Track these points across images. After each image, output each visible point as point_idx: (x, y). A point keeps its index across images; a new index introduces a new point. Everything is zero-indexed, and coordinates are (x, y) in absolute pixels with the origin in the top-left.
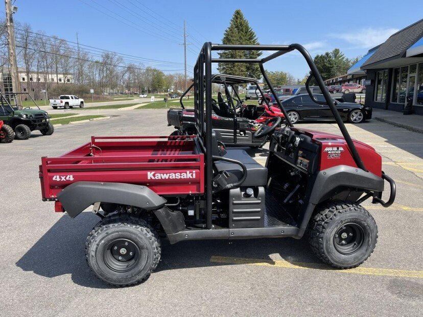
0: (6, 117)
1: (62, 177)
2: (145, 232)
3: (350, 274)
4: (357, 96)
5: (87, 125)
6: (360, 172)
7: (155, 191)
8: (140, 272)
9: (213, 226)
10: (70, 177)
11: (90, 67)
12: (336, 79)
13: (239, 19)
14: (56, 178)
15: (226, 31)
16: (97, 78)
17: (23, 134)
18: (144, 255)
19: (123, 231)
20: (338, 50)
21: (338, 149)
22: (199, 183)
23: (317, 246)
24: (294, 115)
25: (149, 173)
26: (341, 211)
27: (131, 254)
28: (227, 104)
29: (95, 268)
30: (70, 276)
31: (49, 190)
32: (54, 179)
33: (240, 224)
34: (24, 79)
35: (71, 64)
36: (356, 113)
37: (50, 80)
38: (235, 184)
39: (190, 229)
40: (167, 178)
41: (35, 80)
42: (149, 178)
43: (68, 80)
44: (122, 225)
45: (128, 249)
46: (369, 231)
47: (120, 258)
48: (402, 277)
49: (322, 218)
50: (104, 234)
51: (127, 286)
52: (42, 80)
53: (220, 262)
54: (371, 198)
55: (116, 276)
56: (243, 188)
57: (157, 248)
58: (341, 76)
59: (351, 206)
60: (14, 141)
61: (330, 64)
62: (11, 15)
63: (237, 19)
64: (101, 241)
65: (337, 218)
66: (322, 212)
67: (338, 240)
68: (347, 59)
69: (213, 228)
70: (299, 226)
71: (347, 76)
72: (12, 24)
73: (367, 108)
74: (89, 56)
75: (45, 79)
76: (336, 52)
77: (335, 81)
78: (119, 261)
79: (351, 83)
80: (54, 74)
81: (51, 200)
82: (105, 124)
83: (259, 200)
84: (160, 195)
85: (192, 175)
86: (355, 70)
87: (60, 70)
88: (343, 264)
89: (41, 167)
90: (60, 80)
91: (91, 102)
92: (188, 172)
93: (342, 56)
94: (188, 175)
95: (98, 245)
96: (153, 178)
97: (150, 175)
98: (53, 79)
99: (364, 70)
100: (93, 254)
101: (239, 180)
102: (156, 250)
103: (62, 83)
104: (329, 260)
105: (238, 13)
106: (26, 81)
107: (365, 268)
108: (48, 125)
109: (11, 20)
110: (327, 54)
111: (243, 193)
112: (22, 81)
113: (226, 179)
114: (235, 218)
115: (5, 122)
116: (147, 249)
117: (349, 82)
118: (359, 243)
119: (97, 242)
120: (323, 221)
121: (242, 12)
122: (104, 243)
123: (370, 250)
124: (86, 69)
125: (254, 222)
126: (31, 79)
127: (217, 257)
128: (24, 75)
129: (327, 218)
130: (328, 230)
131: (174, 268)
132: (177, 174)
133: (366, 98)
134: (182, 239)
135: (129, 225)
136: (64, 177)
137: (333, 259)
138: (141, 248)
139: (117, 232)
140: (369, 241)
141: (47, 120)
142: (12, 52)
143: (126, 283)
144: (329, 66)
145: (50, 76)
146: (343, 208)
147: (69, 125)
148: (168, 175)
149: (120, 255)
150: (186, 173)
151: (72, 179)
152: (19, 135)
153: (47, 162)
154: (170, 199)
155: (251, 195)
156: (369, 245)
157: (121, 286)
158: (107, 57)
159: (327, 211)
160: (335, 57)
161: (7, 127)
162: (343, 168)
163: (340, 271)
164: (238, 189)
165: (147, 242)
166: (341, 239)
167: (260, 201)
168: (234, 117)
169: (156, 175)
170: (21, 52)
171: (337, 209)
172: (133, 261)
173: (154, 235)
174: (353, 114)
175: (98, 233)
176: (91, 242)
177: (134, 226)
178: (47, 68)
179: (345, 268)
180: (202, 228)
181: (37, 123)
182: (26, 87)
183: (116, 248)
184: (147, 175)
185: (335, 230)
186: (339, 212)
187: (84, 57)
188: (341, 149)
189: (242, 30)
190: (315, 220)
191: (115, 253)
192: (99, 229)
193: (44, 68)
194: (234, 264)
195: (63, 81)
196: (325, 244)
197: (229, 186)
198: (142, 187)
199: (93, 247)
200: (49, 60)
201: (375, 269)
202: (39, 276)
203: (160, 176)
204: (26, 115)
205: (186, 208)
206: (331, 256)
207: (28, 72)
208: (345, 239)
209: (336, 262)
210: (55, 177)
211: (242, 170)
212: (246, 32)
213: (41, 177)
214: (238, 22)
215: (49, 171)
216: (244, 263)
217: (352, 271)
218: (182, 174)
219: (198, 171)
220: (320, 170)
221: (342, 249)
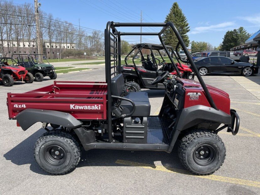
0: (30, 68)
1: (19, 105)
2: (69, 142)
3: (204, 179)
4: (250, 58)
5: (78, 74)
6: (212, 110)
7: (75, 117)
8: (66, 167)
9: (114, 141)
10: (24, 106)
11: (85, 40)
12: (240, 47)
13: (176, 8)
14: (16, 106)
15: (167, 16)
16: (89, 46)
17: (39, 78)
18: (68, 156)
19: (55, 141)
20: (243, 27)
21: (197, 94)
22: (103, 113)
23: (182, 159)
24: (205, 70)
25: (71, 105)
26: (198, 136)
27: (62, 155)
29: (39, 162)
30: (29, 165)
31: (13, 113)
32: (15, 106)
33: (130, 140)
34: (48, 46)
35: (75, 38)
36: (248, 69)
37: (63, 47)
38: (127, 115)
39: (99, 142)
40: (82, 108)
41: (54, 47)
42: (71, 108)
43: (73, 47)
44: (55, 137)
45: (61, 151)
46: (219, 151)
47: (55, 157)
48: (240, 185)
49: (186, 140)
50: (44, 142)
51: (58, 174)
52: (58, 47)
53: (121, 163)
55: (51, 168)
56: (133, 118)
57: (76, 152)
58: (244, 45)
59: (207, 133)
60: (34, 82)
61: (237, 37)
62: (37, 8)
63: (174, 8)
64: (42, 146)
65: (196, 141)
66: (187, 136)
67: (198, 155)
68: (248, 34)
70: (169, 145)
71: (247, 45)
72: (38, 14)
73: (255, 67)
74: (85, 33)
75: (60, 47)
76: (241, 29)
77: (239, 48)
78: (55, 158)
79: (250, 49)
80: (65, 43)
81: (13, 119)
82: (88, 73)
83: (143, 125)
84: (78, 120)
85: (98, 108)
86: (250, 41)
87: (68, 41)
88: (199, 172)
89: (7, 98)
90: (68, 47)
91: (85, 60)
92: (96, 105)
93: (245, 32)
94: (95, 107)
95: (40, 148)
96: (74, 108)
97: (72, 106)
98: (64, 47)
99: (256, 41)
100: (37, 153)
101: (131, 112)
102: (76, 154)
103: (69, 49)
104: (189, 169)
105: (175, 6)
106: (49, 47)
107: (216, 176)
108: (53, 73)
109: (37, 11)
110: (235, 30)
111: (133, 120)
112: (47, 47)
113: (121, 112)
114: (127, 137)
115: (29, 71)
116: (70, 152)
117: (249, 49)
118: (212, 159)
119: (40, 147)
120: (187, 142)
121: (178, 4)
122: (44, 147)
123: (219, 164)
124: (83, 41)
125: (140, 140)
126: (52, 47)
127: (120, 160)
128: (48, 44)
129: (189, 140)
130: (189, 149)
131: (92, 165)
132: (88, 107)
133: (258, 60)
134: (92, 148)
135: (59, 137)
136: (21, 105)
137: (192, 168)
138: (67, 152)
139: (52, 141)
140: (219, 158)
141: (53, 71)
142: (38, 30)
143: (58, 173)
144: (236, 38)
145: (63, 44)
146: (201, 134)
147: (67, 74)
148: (83, 107)
149: (55, 155)
150: (95, 106)
151: (25, 107)
152: (37, 79)
153: (11, 96)
154: (84, 122)
155: (139, 122)
156: (219, 161)
157: (55, 175)
158: (95, 33)
159: (190, 136)
160: (240, 32)
161: (30, 74)
162: (202, 107)
163: (198, 176)
164: (130, 118)
165: (70, 148)
166: (200, 155)
167: (144, 126)
168: (156, 71)
169: (76, 106)
170: (47, 31)
171: (196, 135)
172: (63, 159)
173: (75, 144)
174: (245, 70)
175: (41, 141)
176: (36, 146)
177: (62, 138)
178: (61, 40)
179: (202, 175)
180: (106, 142)
181: (47, 72)
182: (49, 51)
183: (53, 151)
184: (70, 106)
185: (194, 148)
186: (197, 137)
187: (82, 34)
188: (199, 94)
189: (177, 15)
190: (182, 141)
191: (52, 154)
192: (41, 138)
193: (59, 40)
194: (130, 166)
195: (70, 48)
196: (186, 157)
197: (123, 115)
198: (66, 114)
199: (37, 149)
200: (63, 35)
201: (222, 177)
202: (13, 164)
203: (78, 107)
204: (41, 67)
205: (97, 128)
206: (191, 166)
207: (50, 43)
208: (203, 155)
209: (194, 170)
210: (15, 105)
211: (132, 105)
212: (180, 17)
213: (8, 104)
214: (175, 10)
215: (12, 101)
216: (136, 166)
217: (207, 177)
218: (92, 107)
219: (102, 105)
220: (184, 108)
221: (199, 161)
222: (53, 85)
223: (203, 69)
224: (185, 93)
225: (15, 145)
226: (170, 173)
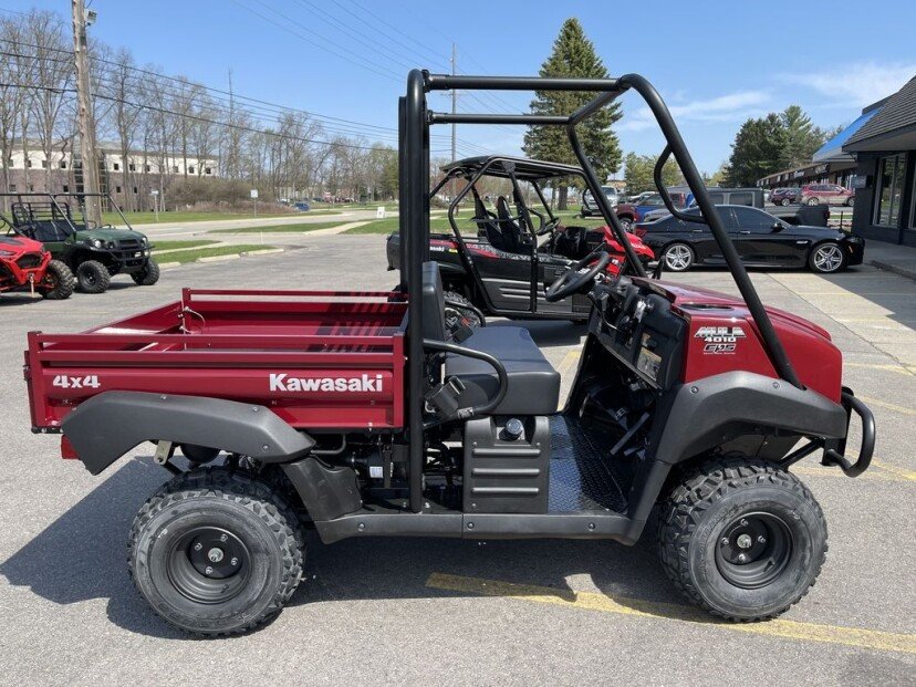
0: (58, 245)
1: (73, 379)
2: (264, 512)
3: (753, 635)
4: (834, 212)
5: (233, 265)
6: (784, 389)
7: (288, 419)
8: (250, 605)
9: (428, 505)
10: (93, 381)
11: (255, 143)
12: (791, 174)
13: (573, 39)
14: (61, 381)
15: (544, 66)
16: (268, 167)
17: (94, 281)
18: (261, 567)
19: (212, 509)
20: (798, 108)
21: (730, 331)
22: (392, 403)
23: (675, 566)
24: (683, 251)
25: (272, 376)
26: (735, 483)
27: (234, 561)
28: (516, 223)
29: (148, 590)
30: (103, 602)
31: (47, 408)
32: (56, 383)
33: (489, 503)
34: (116, 167)
35: (213, 138)
36: (828, 250)
37: (171, 170)
38: (478, 409)
39: (371, 511)
40: (315, 388)
41: (139, 170)
42: (273, 388)
43: (208, 171)
44: (210, 494)
45: (226, 550)
46: (805, 534)
47: (209, 571)
48: (881, 651)
49: (688, 497)
50: (167, 514)
51: (222, 636)
52: (154, 170)
53: (448, 587)
54: (820, 452)
55: (194, 612)
56: (499, 419)
57: (290, 551)
58: (802, 167)
59: (762, 470)
60: (75, 296)
61: (779, 140)
62: (83, 29)
63: (569, 38)
64: (160, 529)
65: (725, 499)
66: (690, 483)
67: (729, 551)
68: (817, 130)
69: (426, 511)
70: (630, 516)
71: (814, 168)
72: (84, 48)
73: (852, 240)
74: (253, 121)
75: (161, 167)
76: (793, 113)
77: (787, 178)
78: (206, 576)
79: (824, 182)
80: (178, 156)
81: (50, 431)
82: (271, 264)
83: (537, 447)
84: (298, 430)
85: (374, 385)
86: (830, 152)
87: (192, 148)
88: (737, 610)
89: (27, 353)
90: (192, 170)
91: (253, 217)
92: (365, 377)
93: (805, 122)
94: (364, 383)
95: (154, 538)
96: (283, 388)
97: (276, 381)
98: (176, 168)
99: (851, 153)
100: (142, 558)
101: (491, 398)
102: (289, 557)
103: (194, 177)
104: (702, 600)
105: (571, 25)
106: (121, 170)
107: (794, 623)
108: (146, 264)
109: (83, 40)
110: (772, 118)
111: (499, 430)
112: (112, 170)
113: (456, 398)
114: (476, 489)
115: (55, 256)
116: (267, 553)
117: (819, 182)
118: (779, 562)
119: (152, 533)
120: (691, 504)
121: (580, 23)
122: (168, 535)
123: (805, 581)
124: (244, 148)
125: (518, 500)
126: (132, 167)
127: (444, 576)
128: (116, 158)
129: (700, 498)
130: (702, 528)
131: (340, 596)
132: (338, 381)
133: (856, 218)
134: (350, 533)
135: (226, 496)
136: (79, 379)
137: (712, 597)
138: (254, 549)
139: (198, 510)
140: (804, 558)
141: (146, 253)
142: (84, 107)
143: (219, 630)
144: (776, 143)
145: (170, 160)
146: (741, 476)
147: (196, 265)
148: (318, 381)
149: (209, 563)
150: (361, 379)
151: (95, 384)
152: (86, 282)
153: (41, 344)
154: (323, 439)
155: (518, 435)
156: (803, 568)
157: (208, 636)
158: (290, 121)
159: (701, 481)
160: (791, 125)
161: (60, 266)
162: (744, 380)
163: (731, 626)
164: (487, 421)
165: (267, 537)
166: (738, 550)
167: (538, 451)
168: (531, 254)
169: (290, 381)
170: (112, 111)
171: (725, 478)
172: (237, 578)
173: (285, 520)
174: (820, 252)
175: (155, 511)
176: (138, 531)
177: (238, 499)
178: (166, 143)
179: (744, 621)
180: (399, 509)
181: (124, 260)
182: (120, 182)
183: (199, 546)
184: (267, 381)
185: (720, 526)
186: (730, 485)
187: (241, 121)
188: (738, 331)
189: (579, 64)
190: (672, 500)
191: (195, 559)
192: (158, 502)
193: (158, 144)
194: (482, 596)
195: (196, 173)
196: (692, 560)
197: (464, 412)
198: (255, 408)
199: (143, 544)
200: (170, 127)
201: (816, 627)
202: (40, 600)
203: (297, 384)
204: (102, 241)
205: (365, 461)
206: (708, 592)
207: (125, 153)
208: (745, 551)
209: (722, 605)
210: (58, 378)
211: (497, 375)
212: (588, 69)
213: (28, 377)
214: (572, 45)
215: (46, 364)
216: (505, 594)
217: (761, 627)
218: (351, 381)
219: (389, 374)
220: (683, 382)
221: (737, 573)
222: (179, 304)
223: (678, 247)
224: (688, 328)
225: (38, 529)
226: (629, 616)
